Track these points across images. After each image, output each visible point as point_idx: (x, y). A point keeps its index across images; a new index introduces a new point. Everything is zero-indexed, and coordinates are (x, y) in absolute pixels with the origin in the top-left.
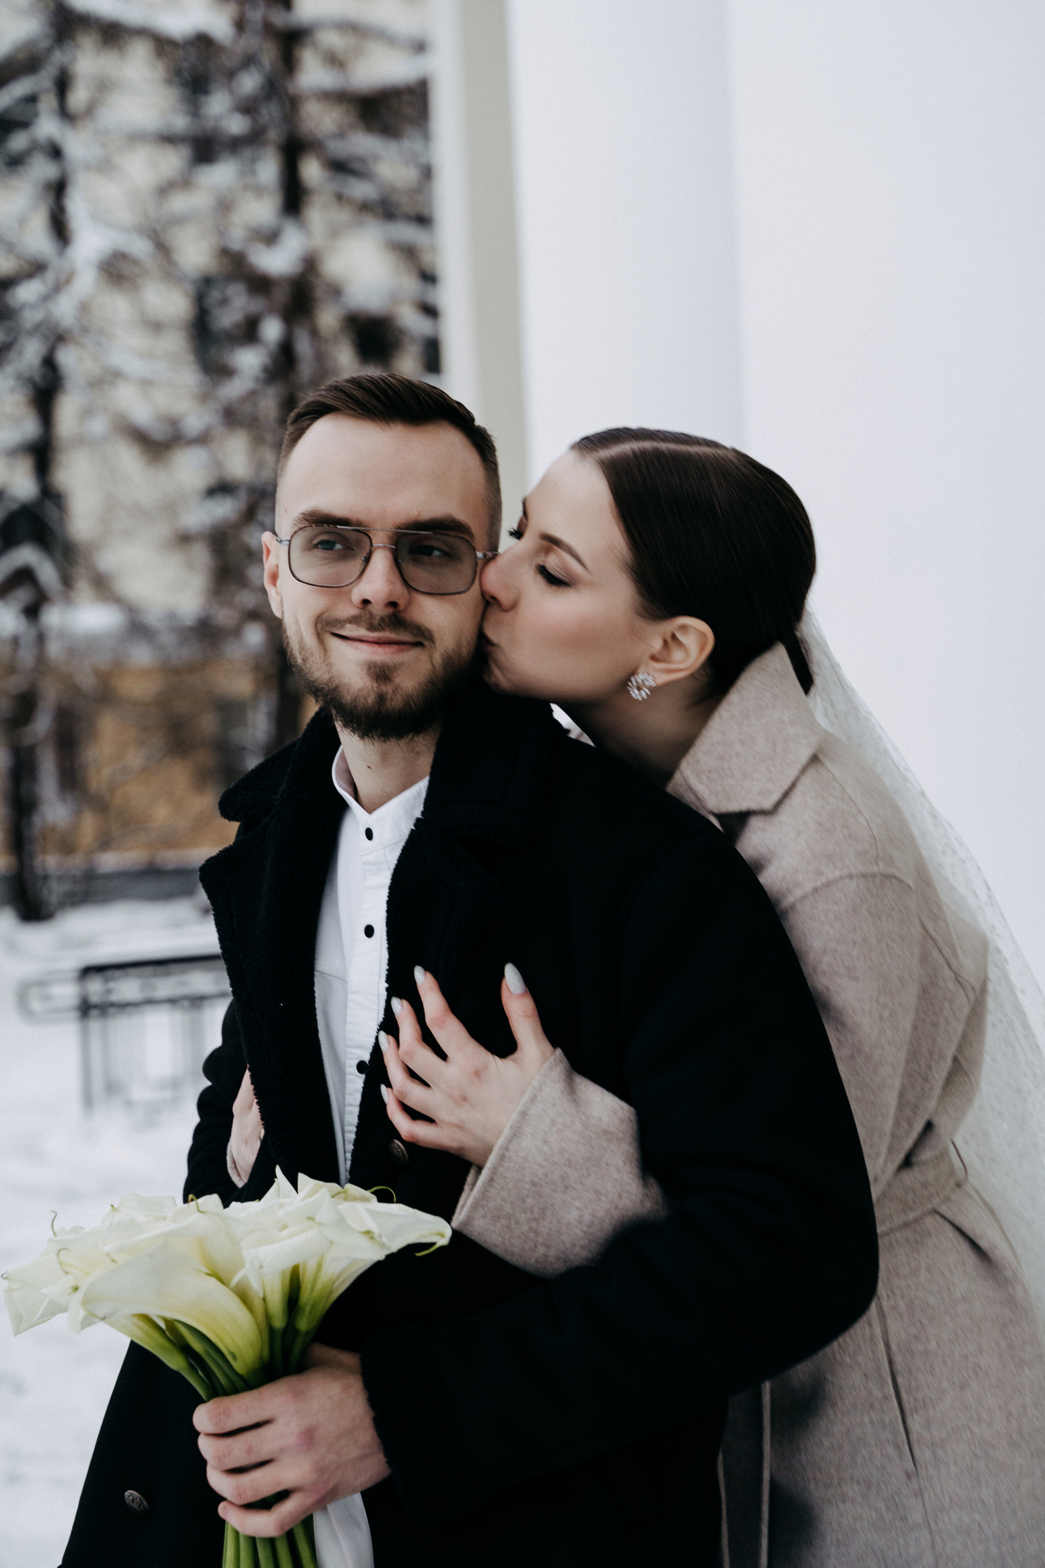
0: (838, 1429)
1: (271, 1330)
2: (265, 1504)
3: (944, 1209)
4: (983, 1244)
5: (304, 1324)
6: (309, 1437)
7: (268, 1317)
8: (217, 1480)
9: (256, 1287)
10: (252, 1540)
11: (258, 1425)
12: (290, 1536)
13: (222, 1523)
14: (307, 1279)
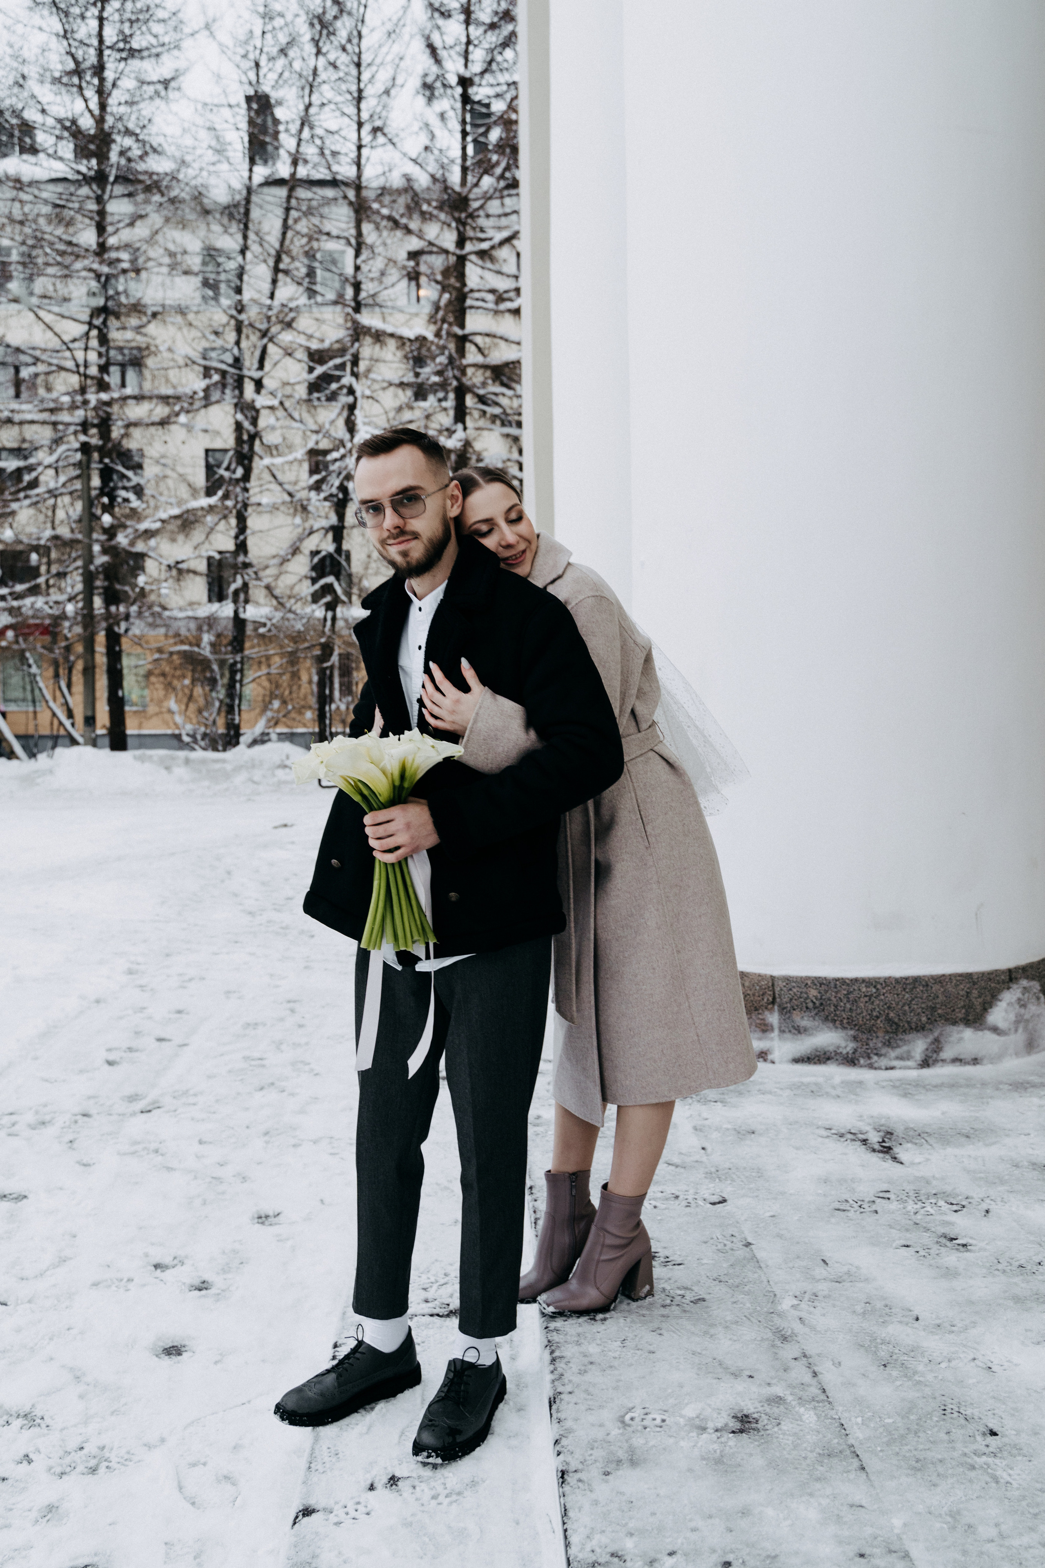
0: (619, 834)
1: (394, 786)
2: (390, 851)
3: (655, 748)
4: (671, 761)
5: (406, 785)
6: (408, 826)
7: (393, 781)
8: (372, 843)
9: (389, 768)
10: (386, 864)
11: (388, 822)
12: (400, 863)
13: (374, 858)
14: (408, 766)
